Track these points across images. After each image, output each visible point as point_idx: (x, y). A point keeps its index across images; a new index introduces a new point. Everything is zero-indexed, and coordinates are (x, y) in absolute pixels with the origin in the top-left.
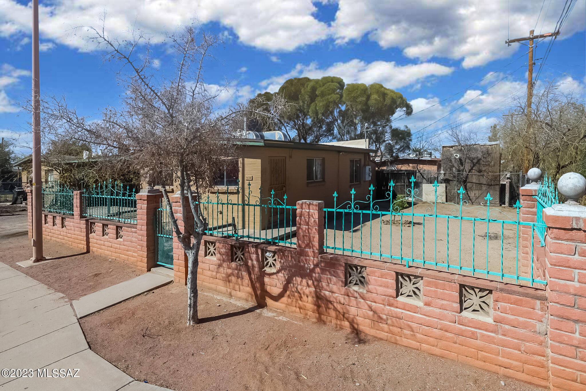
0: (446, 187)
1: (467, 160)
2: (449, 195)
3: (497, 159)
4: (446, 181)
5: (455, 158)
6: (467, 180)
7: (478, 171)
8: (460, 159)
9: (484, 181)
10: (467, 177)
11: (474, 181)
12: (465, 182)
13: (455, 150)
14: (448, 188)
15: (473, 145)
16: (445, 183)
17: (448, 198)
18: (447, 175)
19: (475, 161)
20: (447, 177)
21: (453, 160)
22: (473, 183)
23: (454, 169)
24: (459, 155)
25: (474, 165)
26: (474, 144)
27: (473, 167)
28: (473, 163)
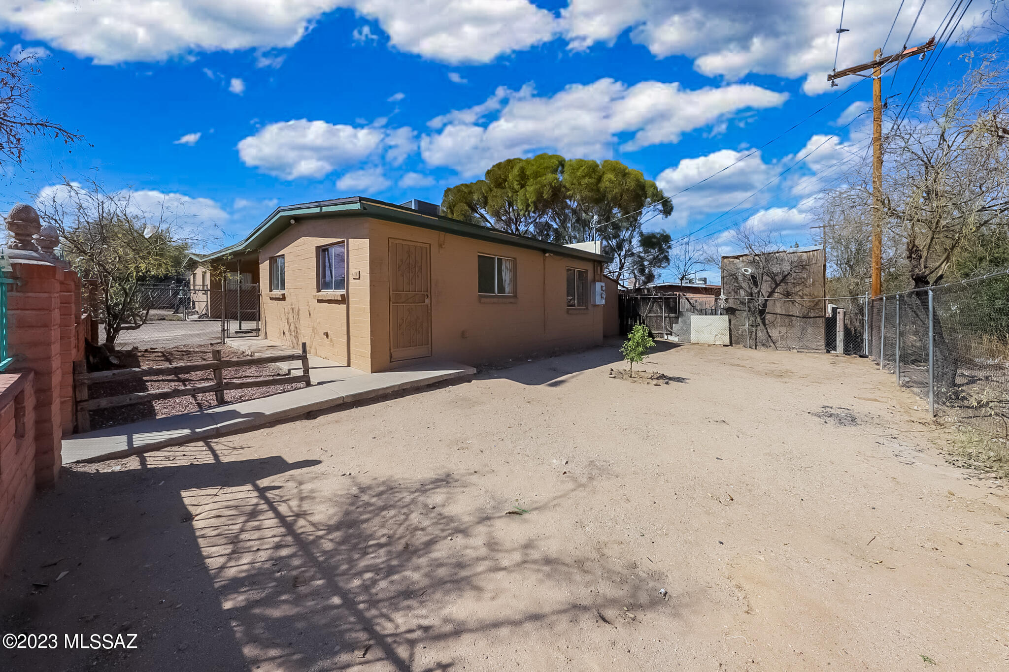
0: (730, 321)
1: (765, 277)
2: (734, 333)
3: (820, 275)
4: (730, 311)
5: (744, 275)
6: (765, 310)
7: (784, 295)
8: (753, 277)
9: (796, 310)
10: (765, 305)
11: (778, 311)
12: (762, 312)
13: (743, 261)
14: (732, 322)
15: (775, 253)
16: (727, 313)
17: (734, 339)
18: (731, 301)
19: (778, 279)
20: (731, 304)
21: (740, 278)
22: (777, 314)
23: (742, 292)
24: (750, 271)
25: (777, 285)
26: (776, 251)
27: (776, 287)
28: (775, 281)
